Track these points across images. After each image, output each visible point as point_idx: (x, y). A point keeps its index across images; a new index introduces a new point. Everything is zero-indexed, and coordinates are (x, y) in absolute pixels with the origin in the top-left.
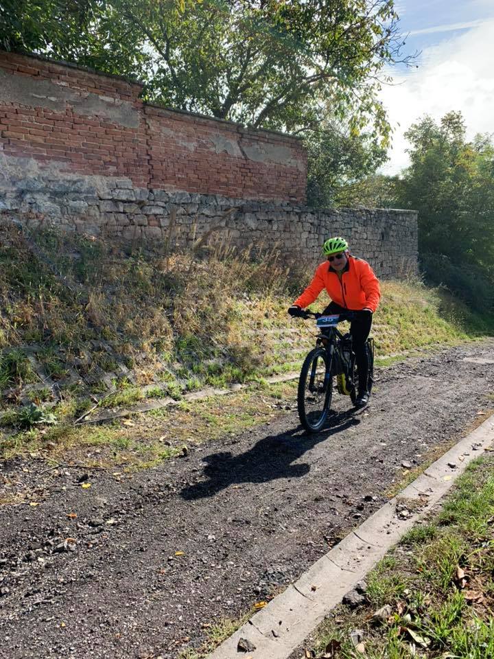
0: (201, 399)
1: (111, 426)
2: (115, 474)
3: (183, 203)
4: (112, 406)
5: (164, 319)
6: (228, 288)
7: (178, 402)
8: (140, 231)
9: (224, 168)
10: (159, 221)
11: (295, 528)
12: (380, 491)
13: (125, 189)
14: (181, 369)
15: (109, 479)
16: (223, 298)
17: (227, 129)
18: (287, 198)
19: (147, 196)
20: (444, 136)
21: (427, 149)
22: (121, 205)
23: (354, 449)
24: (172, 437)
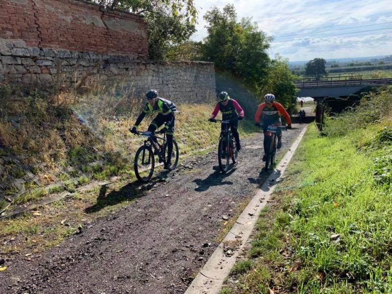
0: (89, 190)
1: (23, 218)
2: (27, 255)
3: (66, 58)
4: (23, 202)
5: (58, 137)
6: (103, 113)
7: (73, 194)
8: (35, 77)
9: (92, 34)
10: (49, 70)
11: (161, 276)
12: (212, 238)
13: (21, 48)
14: (73, 170)
15: (22, 260)
16: (99, 120)
17: (93, 8)
18: (136, 54)
19: (39, 53)
20: (225, 18)
21: (216, 26)
22: (18, 59)
23: (193, 212)
24: (70, 220)
